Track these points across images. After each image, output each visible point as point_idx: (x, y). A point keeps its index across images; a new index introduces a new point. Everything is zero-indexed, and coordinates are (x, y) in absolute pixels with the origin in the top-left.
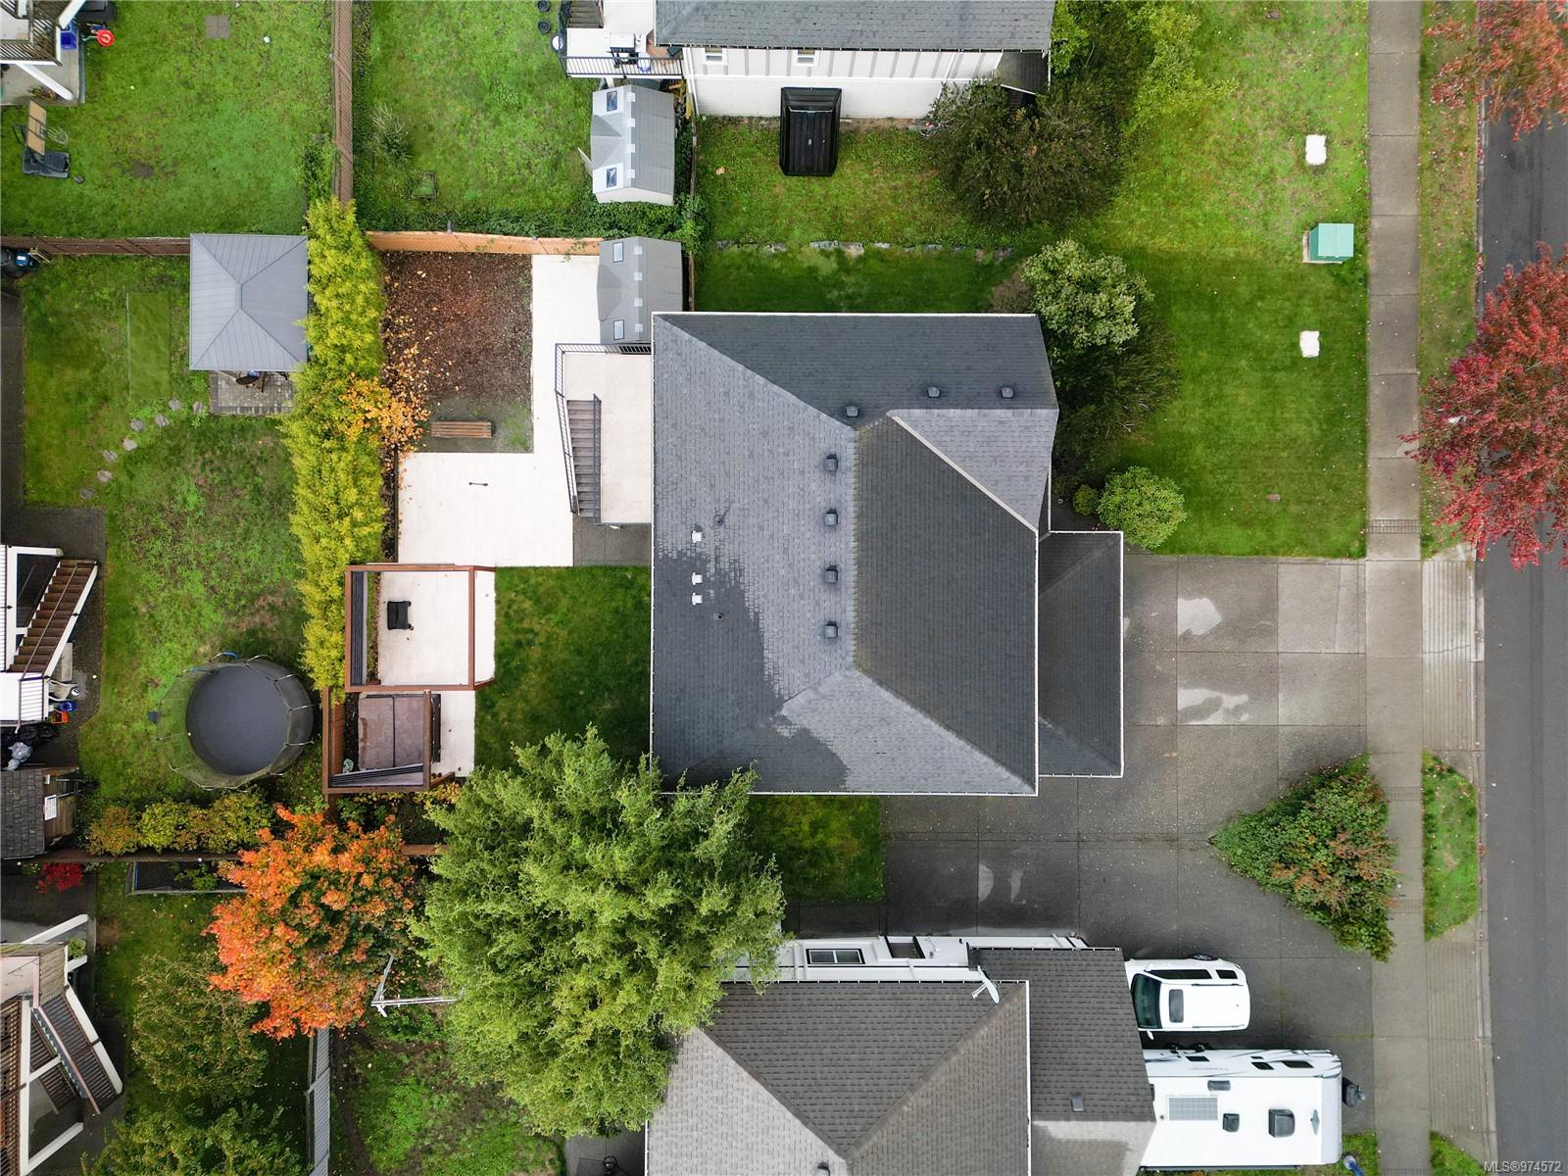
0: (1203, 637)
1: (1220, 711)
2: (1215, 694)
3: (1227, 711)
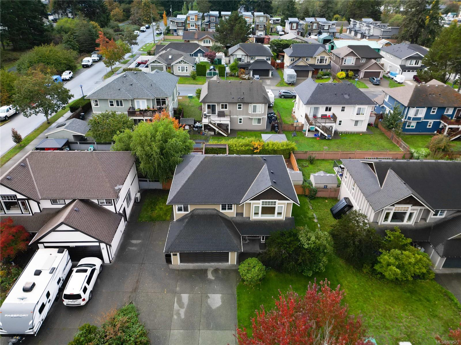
0: (207, 302)
1: (179, 308)
2: (185, 306)
3: (179, 310)
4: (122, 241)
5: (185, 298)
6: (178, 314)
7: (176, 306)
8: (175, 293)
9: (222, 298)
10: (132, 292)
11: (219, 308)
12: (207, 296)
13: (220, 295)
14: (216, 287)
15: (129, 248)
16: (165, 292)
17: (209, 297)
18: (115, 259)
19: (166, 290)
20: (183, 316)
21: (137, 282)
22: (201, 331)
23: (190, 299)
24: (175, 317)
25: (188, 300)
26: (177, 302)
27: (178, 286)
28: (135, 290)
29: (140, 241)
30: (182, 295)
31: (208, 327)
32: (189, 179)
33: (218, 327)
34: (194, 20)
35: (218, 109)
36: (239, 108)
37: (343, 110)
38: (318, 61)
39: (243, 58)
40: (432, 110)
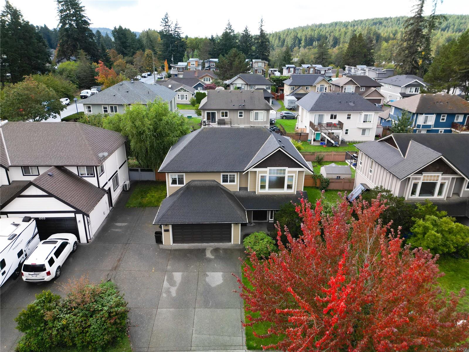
0: (205, 281)
1: (169, 286)
2: (178, 285)
3: (169, 288)
4: (104, 224)
5: (178, 276)
6: (168, 292)
7: (166, 284)
8: (165, 271)
9: (224, 276)
10: (112, 270)
11: (219, 286)
12: (204, 275)
13: (222, 273)
14: (215, 265)
15: (113, 230)
16: (153, 271)
17: (207, 275)
18: (94, 240)
19: (154, 268)
20: (174, 294)
21: (119, 260)
22: (197, 310)
23: (183, 277)
24: (164, 295)
25: (181, 278)
26: (167, 280)
27: (168, 265)
28: (115, 268)
29: (126, 224)
30: (174, 273)
31: (206, 305)
32: (185, 148)
33: (219, 305)
34: (195, 66)
35: (218, 116)
36: (241, 116)
37: (349, 118)
38: (318, 89)
39: (243, 87)
40: (442, 118)
